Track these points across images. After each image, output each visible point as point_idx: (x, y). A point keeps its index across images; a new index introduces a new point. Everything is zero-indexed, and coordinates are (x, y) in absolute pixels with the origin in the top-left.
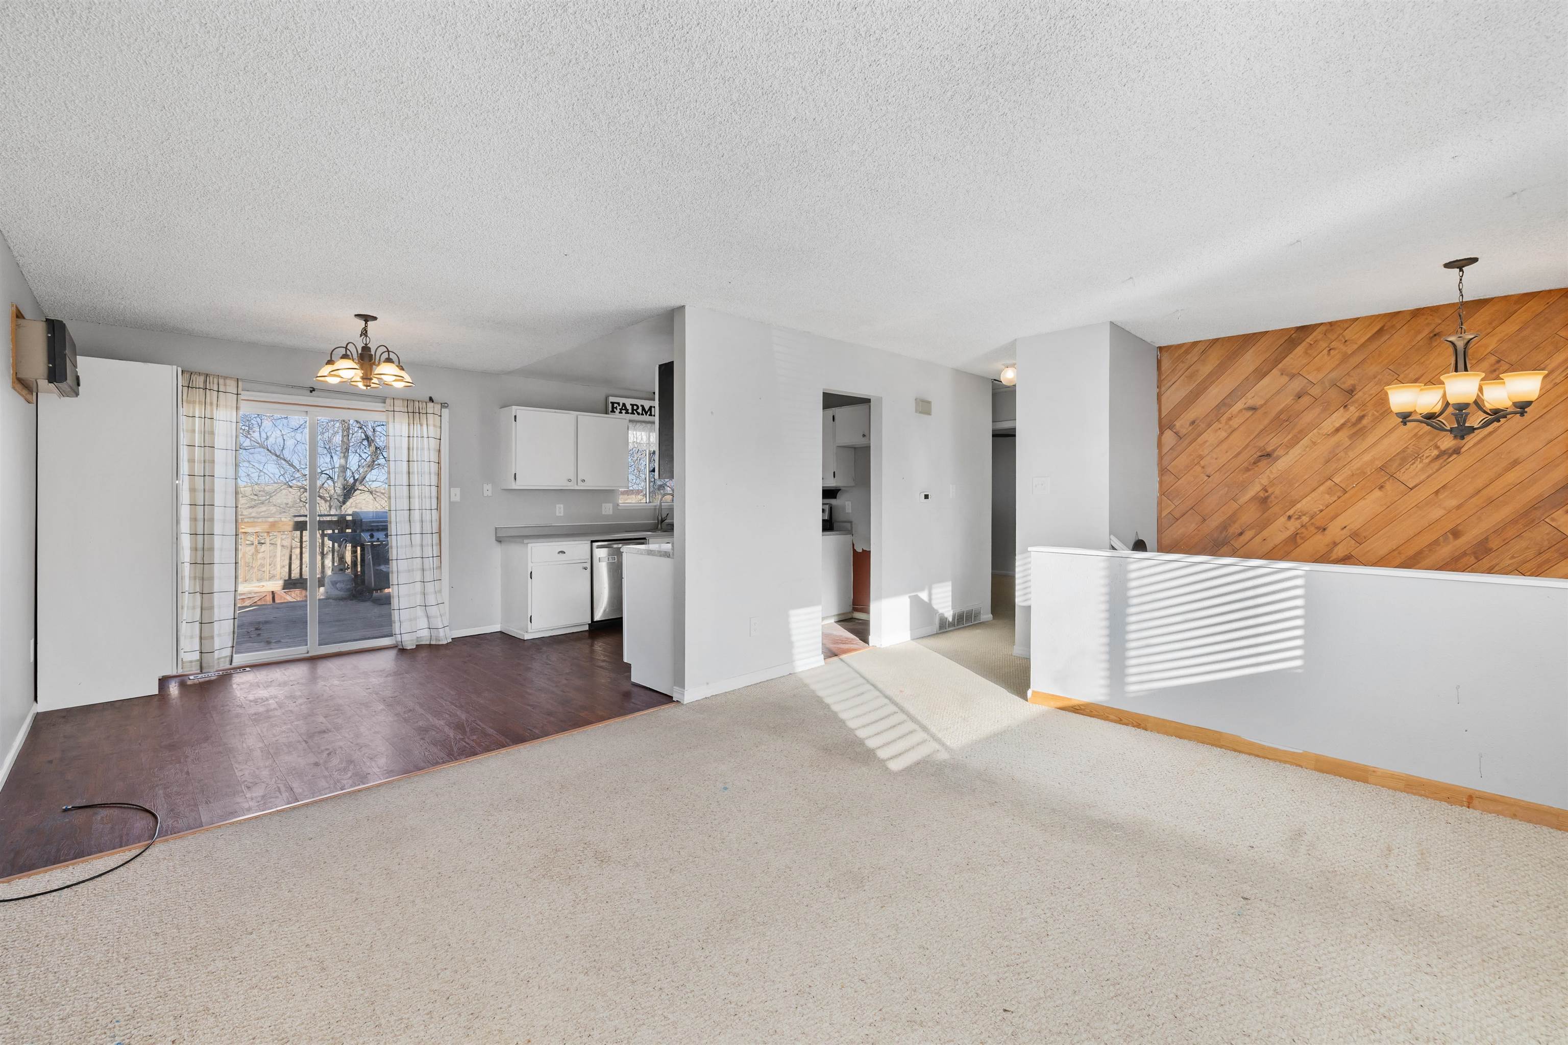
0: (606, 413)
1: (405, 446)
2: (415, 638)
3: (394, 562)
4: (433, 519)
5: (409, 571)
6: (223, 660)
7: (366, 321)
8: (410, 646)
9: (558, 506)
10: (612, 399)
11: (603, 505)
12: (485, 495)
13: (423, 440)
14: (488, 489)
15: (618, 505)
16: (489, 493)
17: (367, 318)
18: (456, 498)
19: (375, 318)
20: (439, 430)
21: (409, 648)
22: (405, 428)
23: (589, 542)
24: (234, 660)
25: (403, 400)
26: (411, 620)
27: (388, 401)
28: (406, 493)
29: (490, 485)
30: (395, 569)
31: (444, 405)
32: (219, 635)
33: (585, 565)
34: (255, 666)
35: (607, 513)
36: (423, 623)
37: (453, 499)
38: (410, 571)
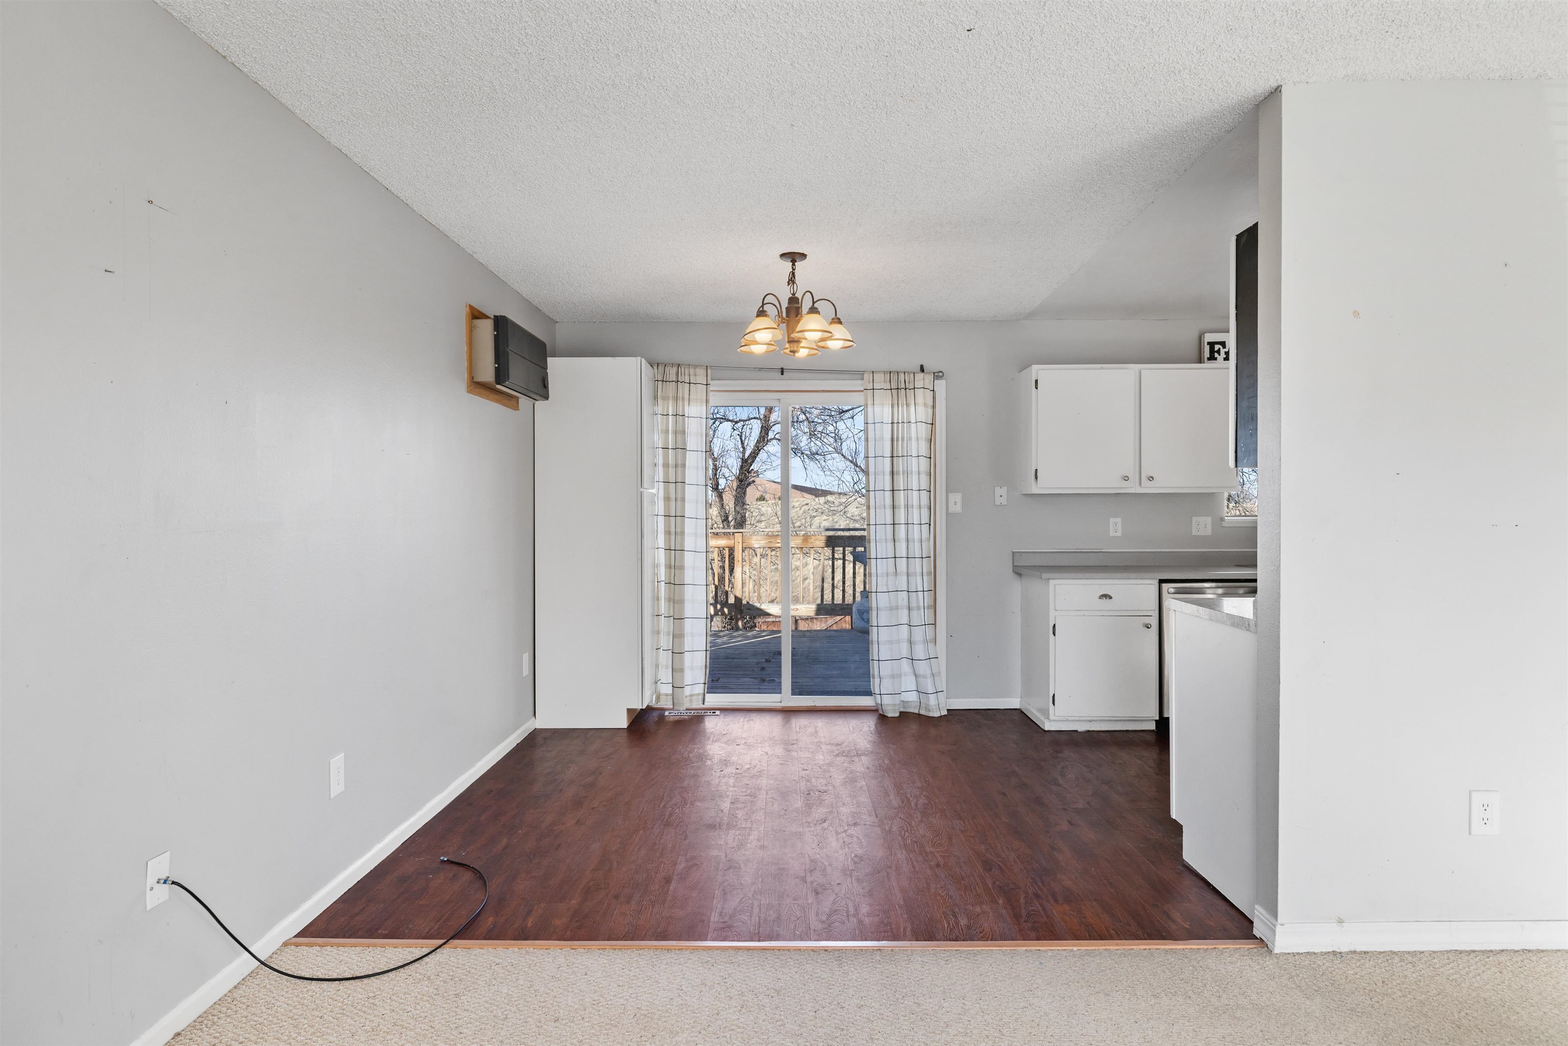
0: (1200, 361)
1: (888, 436)
2: (897, 702)
3: (874, 594)
4: (923, 537)
5: (891, 609)
6: (695, 697)
7: (794, 262)
8: (892, 713)
9: (1112, 520)
10: (1209, 337)
11: (1195, 519)
12: (997, 503)
13: (910, 426)
14: (1001, 494)
15: (1222, 519)
16: (1004, 501)
17: (794, 257)
18: (957, 508)
19: (803, 256)
20: (930, 411)
21: (890, 715)
22: (887, 410)
23: (1156, 582)
24: (706, 700)
25: (884, 372)
26: (893, 677)
27: (866, 376)
28: (888, 501)
29: (1004, 489)
30: (874, 605)
31: (938, 375)
32: (692, 668)
33: (1147, 620)
34: (725, 710)
35: (1202, 533)
36: (909, 683)
37: (954, 509)
38: (894, 608)
